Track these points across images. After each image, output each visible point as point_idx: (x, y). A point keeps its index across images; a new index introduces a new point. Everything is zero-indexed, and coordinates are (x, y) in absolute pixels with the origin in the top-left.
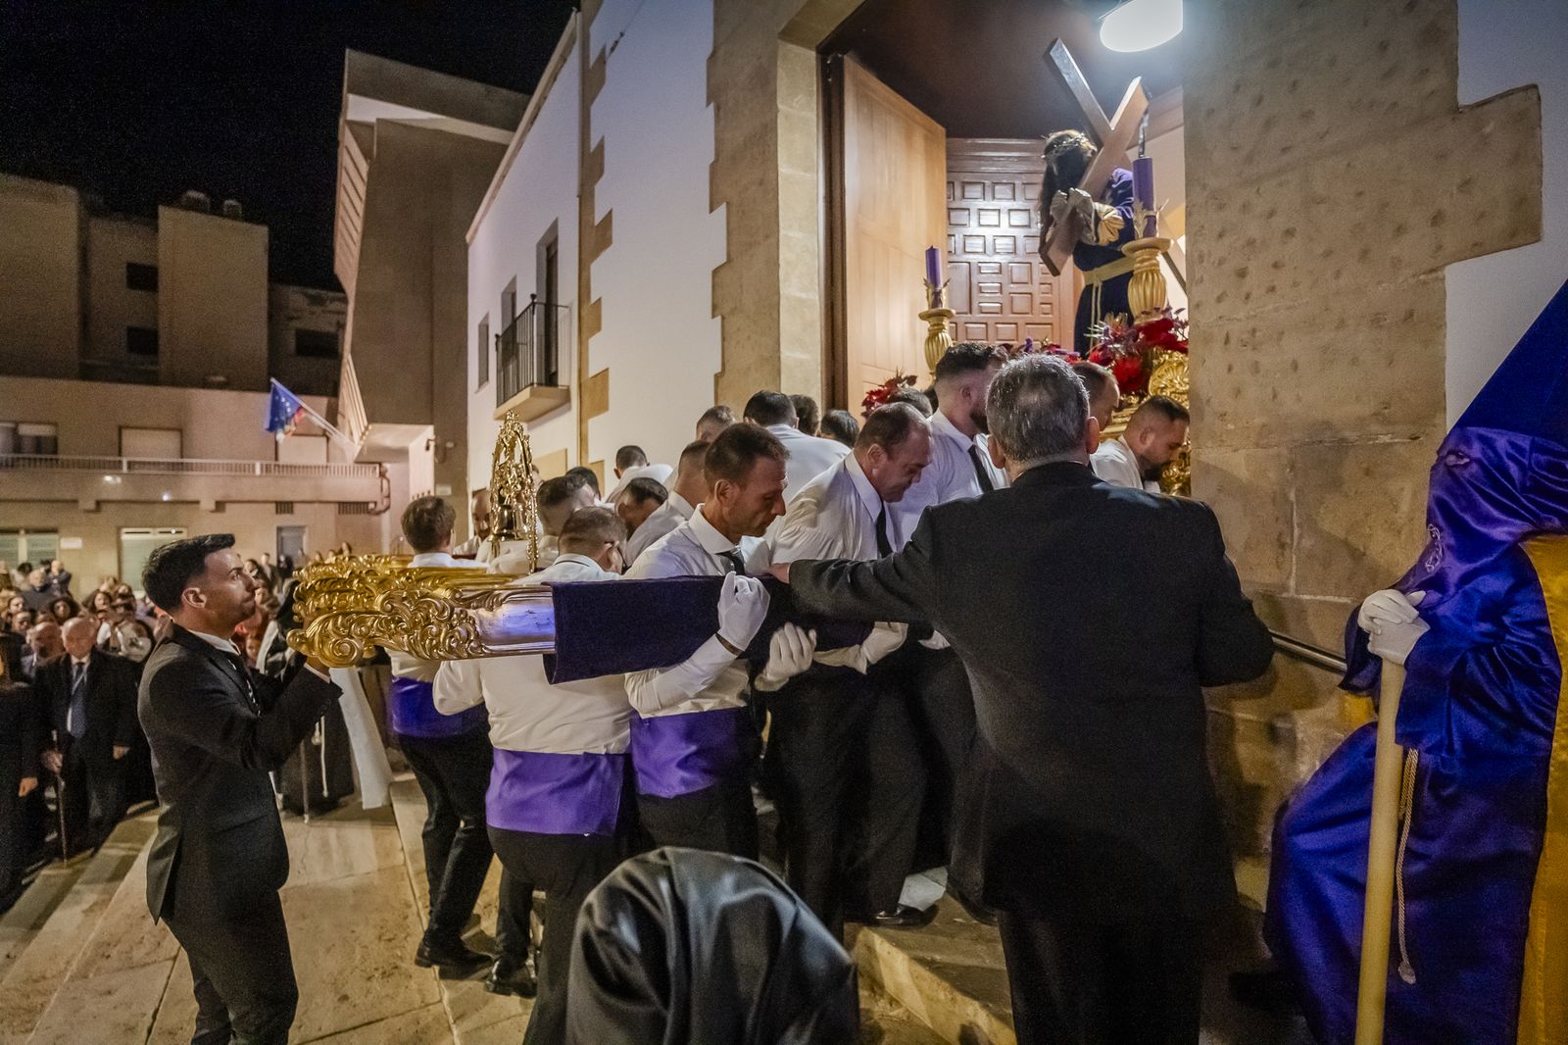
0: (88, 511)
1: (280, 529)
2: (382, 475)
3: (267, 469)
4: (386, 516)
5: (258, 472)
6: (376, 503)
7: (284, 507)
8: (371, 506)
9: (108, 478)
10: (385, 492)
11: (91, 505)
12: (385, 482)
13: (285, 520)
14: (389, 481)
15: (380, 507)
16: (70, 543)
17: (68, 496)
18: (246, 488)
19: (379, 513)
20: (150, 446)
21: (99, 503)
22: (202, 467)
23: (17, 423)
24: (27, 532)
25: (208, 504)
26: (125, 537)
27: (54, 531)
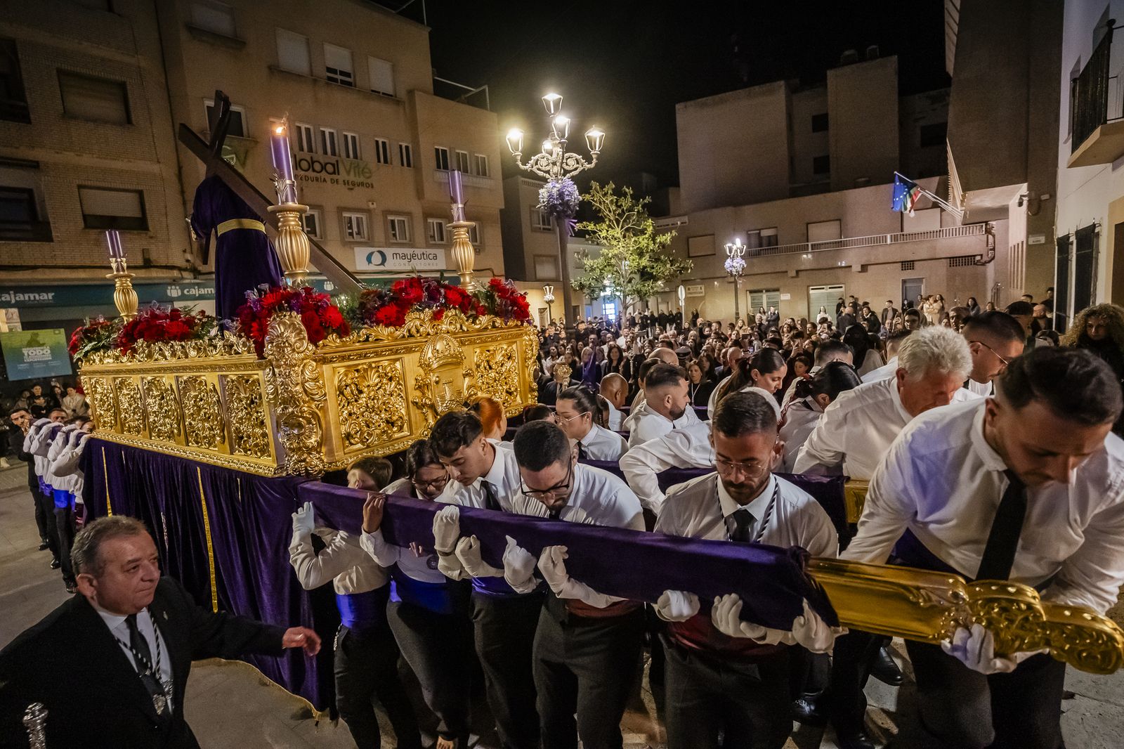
0: (793, 277)
1: (904, 282)
2: (988, 232)
3: (895, 238)
4: (991, 267)
5: (889, 242)
6: (981, 255)
7: (908, 265)
8: (978, 258)
9: (805, 256)
10: (990, 246)
11: (794, 274)
12: (990, 236)
13: (908, 275)
14: (994, 236)
15: (985, 259)
16: (785, 297)
17: (784, 270)
18: (881, 254)
19: (984, 264)
20: (823, 233)
21: (798, 272)
22: (854, 243)
23: (760, 230)
24: (768, 291)
25: (856, 268)
26: (811, 292)
27: (777, 290)
